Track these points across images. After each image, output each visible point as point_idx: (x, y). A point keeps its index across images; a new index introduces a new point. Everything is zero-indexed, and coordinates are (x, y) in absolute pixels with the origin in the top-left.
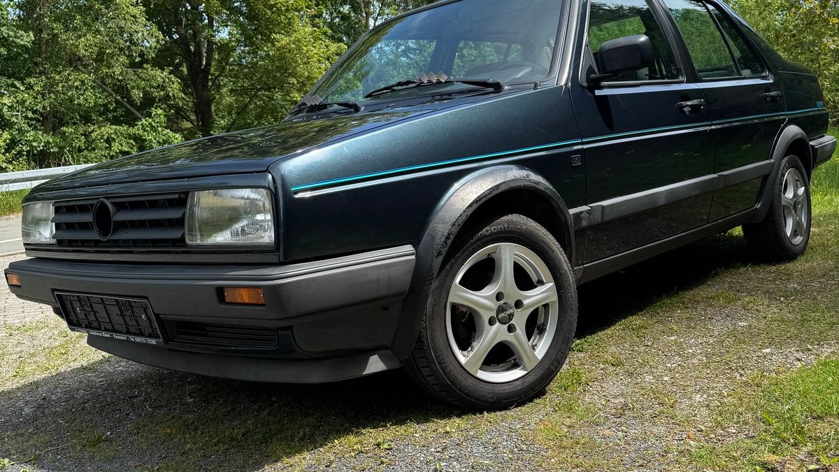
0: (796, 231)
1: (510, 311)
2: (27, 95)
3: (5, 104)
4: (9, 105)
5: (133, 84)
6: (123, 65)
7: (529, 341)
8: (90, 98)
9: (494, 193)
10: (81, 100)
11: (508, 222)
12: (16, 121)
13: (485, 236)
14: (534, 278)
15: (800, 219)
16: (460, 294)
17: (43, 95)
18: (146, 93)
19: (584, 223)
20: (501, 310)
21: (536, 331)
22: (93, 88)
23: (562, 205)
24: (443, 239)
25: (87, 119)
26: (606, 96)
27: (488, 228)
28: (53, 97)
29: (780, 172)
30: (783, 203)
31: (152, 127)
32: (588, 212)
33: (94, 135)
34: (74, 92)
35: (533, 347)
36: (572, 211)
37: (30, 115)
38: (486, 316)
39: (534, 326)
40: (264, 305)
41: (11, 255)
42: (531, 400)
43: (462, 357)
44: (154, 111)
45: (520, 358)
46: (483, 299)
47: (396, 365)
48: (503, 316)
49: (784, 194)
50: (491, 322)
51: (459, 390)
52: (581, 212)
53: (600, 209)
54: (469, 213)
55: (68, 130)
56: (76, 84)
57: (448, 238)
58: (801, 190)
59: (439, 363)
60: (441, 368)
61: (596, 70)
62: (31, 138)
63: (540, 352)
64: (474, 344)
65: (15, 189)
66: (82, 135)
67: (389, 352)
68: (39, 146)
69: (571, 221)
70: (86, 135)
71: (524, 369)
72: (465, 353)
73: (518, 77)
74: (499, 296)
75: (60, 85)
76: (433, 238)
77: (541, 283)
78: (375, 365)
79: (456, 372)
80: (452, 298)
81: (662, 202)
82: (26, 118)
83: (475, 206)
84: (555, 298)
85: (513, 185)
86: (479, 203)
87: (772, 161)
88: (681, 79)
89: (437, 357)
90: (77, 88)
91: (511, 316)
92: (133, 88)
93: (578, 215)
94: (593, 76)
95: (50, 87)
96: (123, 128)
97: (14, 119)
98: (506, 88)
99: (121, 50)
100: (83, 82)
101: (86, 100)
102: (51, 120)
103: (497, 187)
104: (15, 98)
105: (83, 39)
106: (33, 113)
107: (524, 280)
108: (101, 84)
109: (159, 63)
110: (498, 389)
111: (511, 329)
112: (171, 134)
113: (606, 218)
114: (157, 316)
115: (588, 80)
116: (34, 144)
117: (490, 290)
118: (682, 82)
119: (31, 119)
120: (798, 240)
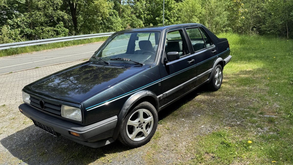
0: (218, 83)
1: (142, 124)
2: (24, 18)
3: (19, 21)
4: (20, 21)
5: (54, 15)
6: (52, 10)
7: (146, 130)
8: (43, 19)
9: (137, 100)
10: (40, 20)
11: (142, 104)
12: (22, 25)
13: (136, 109)
14: (148, 115)
15: (220, 80)
16: (130, 122)
17: (29, 18)
18: (58, 18)
19: (161, 99)
20: (139, 125)
21: (148, 127)
22: (43, 16)
23: (156, 96)
24: (124, 114)
25: (42, 24)
26: (168, 65)
27: (137, 107)
28: (32, 19)
29: (215, 70)
30: (215, 77)
31: (60, 27)
32: (162, 96)
33: (44, 30)
34: (38, 17)
35: (147, 131)
36: (158, 97)
37: (26, 24)
38: (136, 127)
39: (148, 126)
40: (79, 137)
41: (22, 71)
42: (146, 143)
43: (130, 136)
44: (60, 22)
45: (144, 134)
46: (135, 123)
47: (113, 141)
48: (140, 126)
49: (215, 75)
50: (137, 128)
51: (129, 144)
52: (161, 97)
53: (166, 94)
54: (131, 106)
55: (37, 28)
56: (38, 15)
57: (125, 113)
58: (220, 73)
59: (124, 139)
60: (125, 140)
61: (166, 59)
62: (27, 30)
63: (149, 132)
64: (133, 133)
65: (23, 46)
66: (41, 29)
67: (111, 139)
68: (29, 33)
69: (158, 100)
70: (42, 29)
71: (145, 137)
72: (131, 135)
73: (147, 59)
74: (139, 122)
75: (34, 15)
76: (122, 114)
77: (150, 116)
78: (108, 143)
79: (129, 141)
80: (128, 124)
81: (182, 88)
82: (25, 24)
83: (133, 104)
84: (153, 120)
85: (142, 97)
86: (134, 104)
87: (213, 68)
88: (189, 54)
89: (124, 138)
90: (39, 16)
91: (142, 126)
92: (55, 17)
93: (160, 98)
94: (165, 60)
95: (31, 16)
96: (52, 28)
97: (21, 25)
98: (144, 65)
99: (51, 5)
100: (40, 14)
101: (41, 20)
102: (32, 25)
103: (138, 98)
104: (21, 18)
105: (40, 2)
106: (27, 23)
107: (145, 116)
108: (46, 15)
109: (62, 9)
110: (139, 142)
111: (142, 128)
112: (65, 29)
113: (167, 96)
114: (55, 132)
115: (164, 61)
116: (28, 32)
117: (137, 121)
118: (189, 55)
119: (26, 25)
120: (219, 85)
